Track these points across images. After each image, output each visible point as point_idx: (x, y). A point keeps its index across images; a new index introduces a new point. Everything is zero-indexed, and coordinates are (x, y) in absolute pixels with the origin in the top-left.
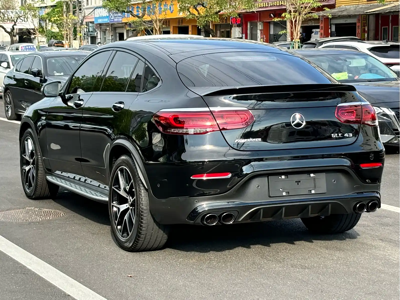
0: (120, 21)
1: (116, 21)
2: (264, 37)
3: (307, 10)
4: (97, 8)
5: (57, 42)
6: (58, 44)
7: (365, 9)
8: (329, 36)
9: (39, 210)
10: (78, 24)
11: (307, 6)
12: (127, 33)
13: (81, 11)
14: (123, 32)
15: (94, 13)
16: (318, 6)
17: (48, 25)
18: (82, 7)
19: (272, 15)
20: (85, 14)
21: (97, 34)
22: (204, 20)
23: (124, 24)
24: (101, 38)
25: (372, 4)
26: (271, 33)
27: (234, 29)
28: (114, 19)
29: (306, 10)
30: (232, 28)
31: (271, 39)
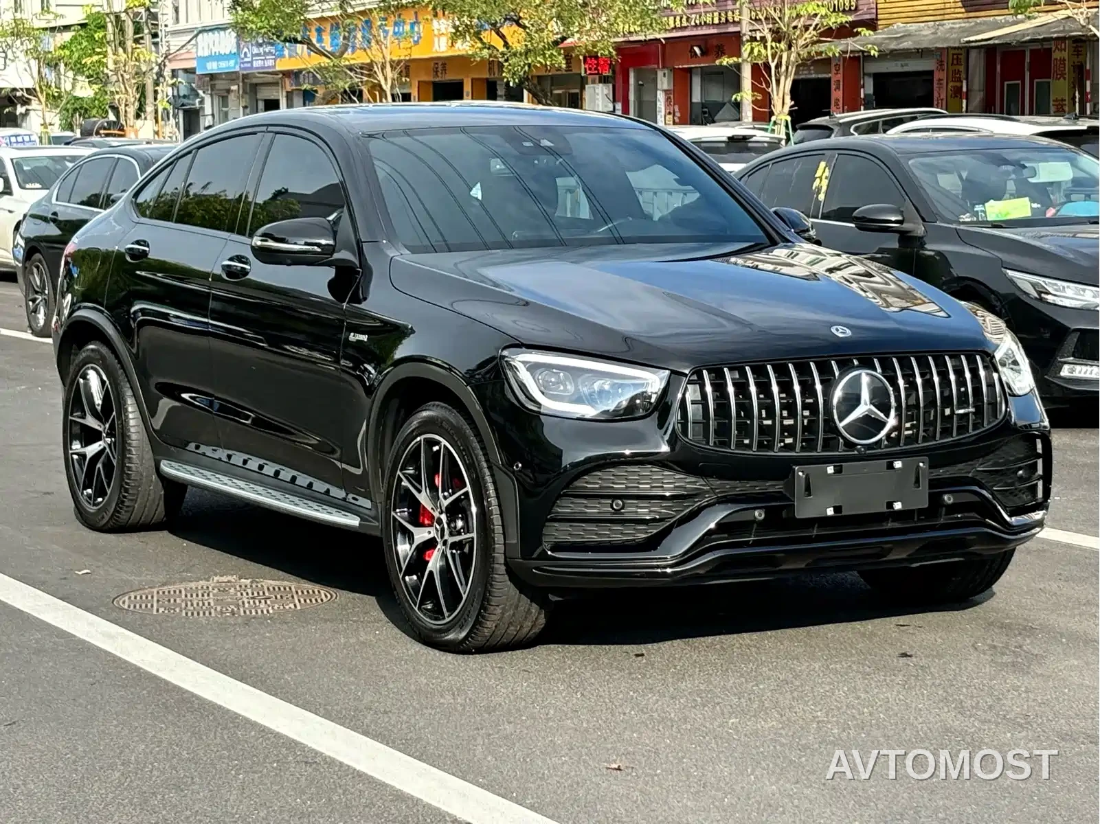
0: (269, 67)
1: (257, 68)
2: (677, 110)
3: (810, 36)
4: (204, 30)
5: (106, 124)
6: (109, 129)
7: (963, 32)
8: (862, 107)
9: (252, 582)
10: (148, 75)
11: (811, 25)
12: (287, 100)
13: (158, 40)
14: (276, 98)
15: (196, 45)
16: (841, 23)
17: (62, 77)
18: (160, 28)
19: (697, 50)
20: (168, 46)
21: (202, 102)
22: (522, 64)
23: (281, 76)
24: (213, 115)
25: (981, 19)
26: (694, 100)
27: (592, 90)
28: (251, 62)
29: (806, 35)
30: (587, 86)
31: (693, 117)
